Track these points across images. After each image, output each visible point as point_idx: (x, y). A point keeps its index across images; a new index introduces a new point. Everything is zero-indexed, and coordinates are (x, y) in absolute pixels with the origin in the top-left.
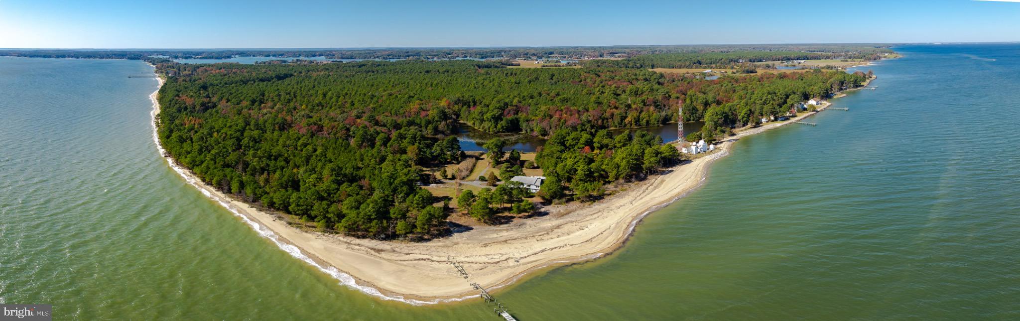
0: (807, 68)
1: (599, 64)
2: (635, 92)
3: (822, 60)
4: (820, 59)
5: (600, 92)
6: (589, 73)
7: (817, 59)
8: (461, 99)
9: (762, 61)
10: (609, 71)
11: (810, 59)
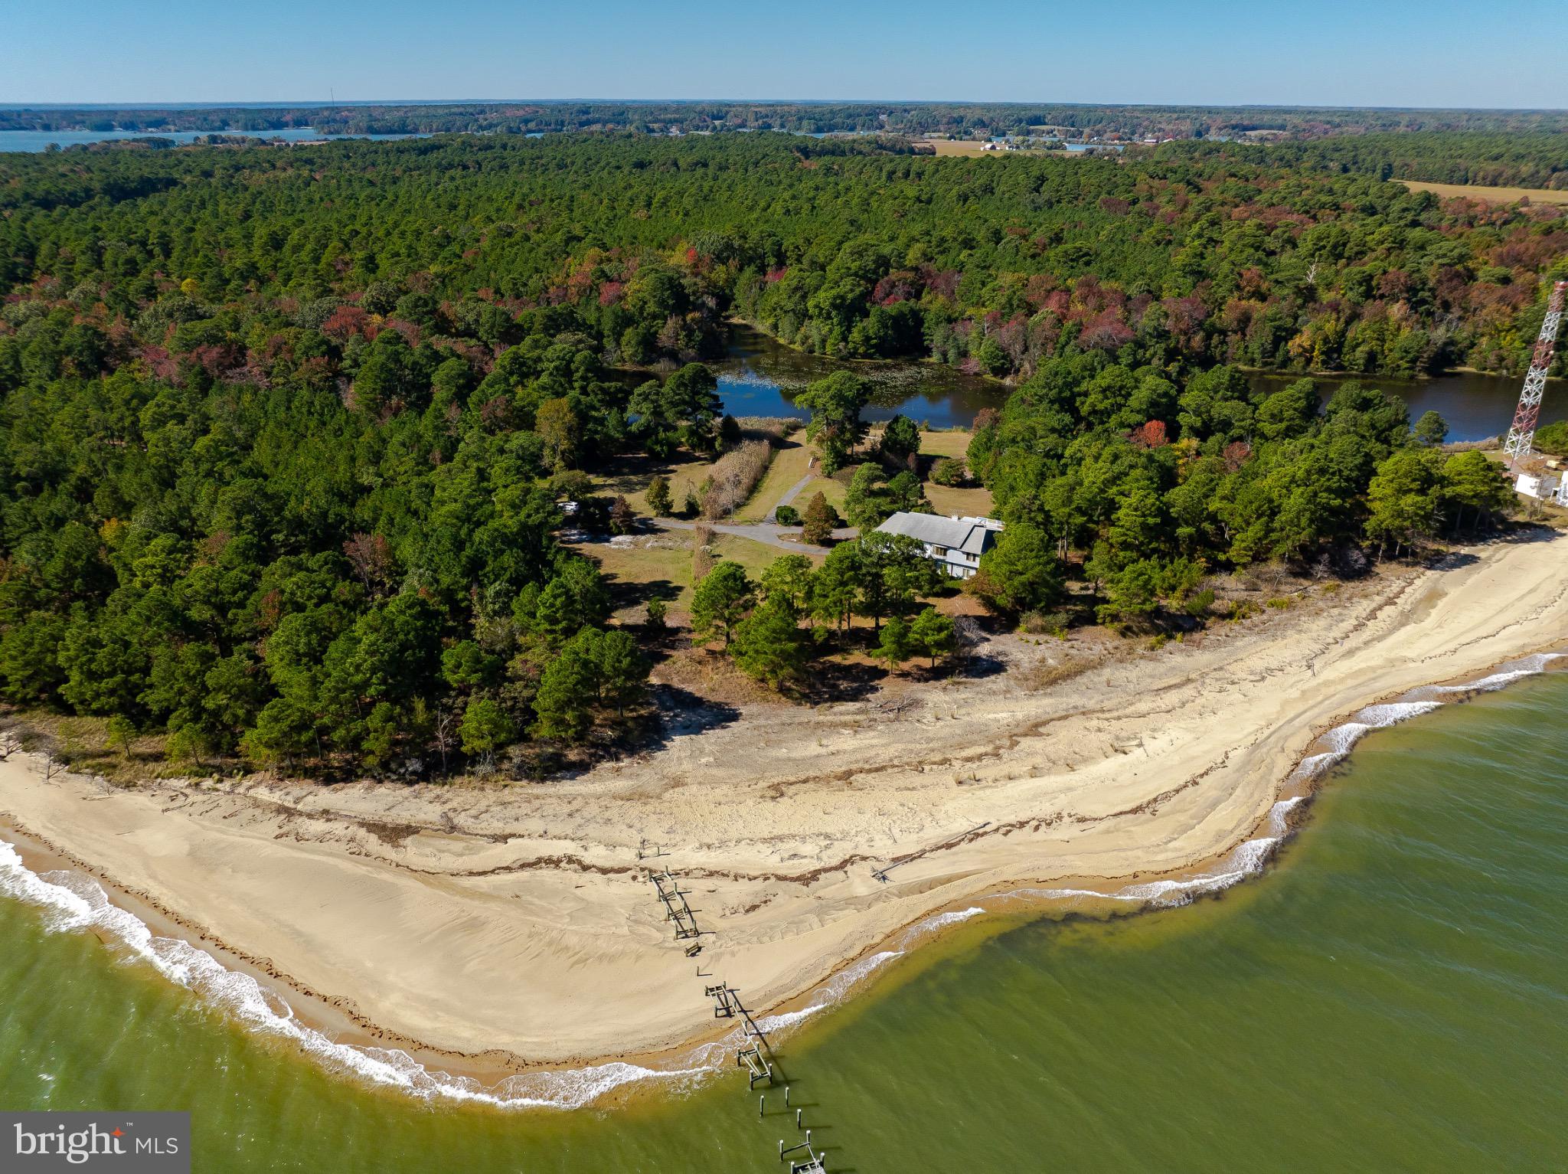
2: (1335, 247)
5: (1204, 241)
6: (1165, 178)
8: (736, 244)
10: (1233, 175)
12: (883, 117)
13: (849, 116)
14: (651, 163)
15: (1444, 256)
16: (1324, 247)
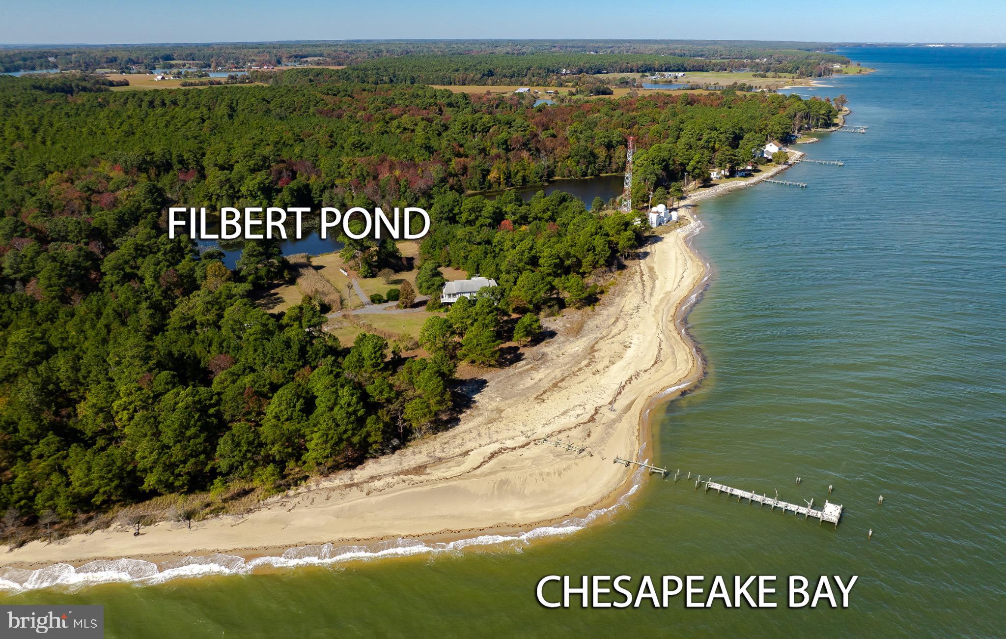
3: (711, 74)
4: (707, 71)
7: (702, 71)
9: (601, 73)
11: (690, 71)
15: (521, 126)
16: (467, 127)
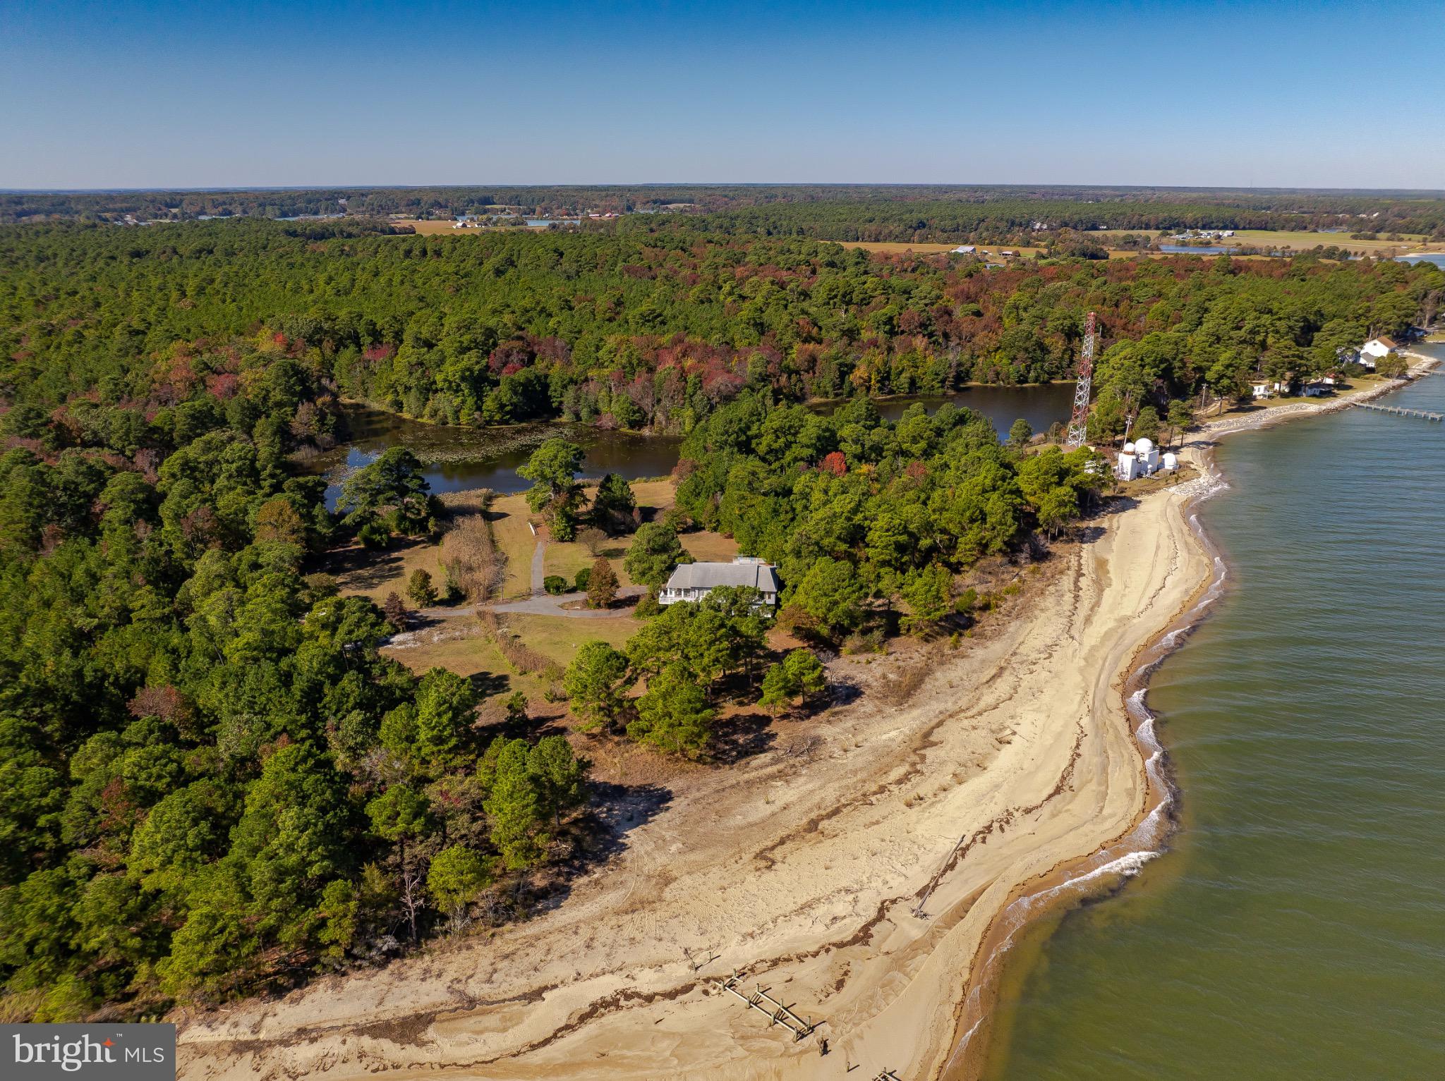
0: (1256, 253)
1: (653, 226)
3: (1280, 234)
4: (1274, 230)
6: (656, 246)
7: (1265, 229)
8: (326, 326)
10: (710, 242)
11: (1244, 229)
12: (342, 201)
13: (310, 202)
14: (148, 252)
